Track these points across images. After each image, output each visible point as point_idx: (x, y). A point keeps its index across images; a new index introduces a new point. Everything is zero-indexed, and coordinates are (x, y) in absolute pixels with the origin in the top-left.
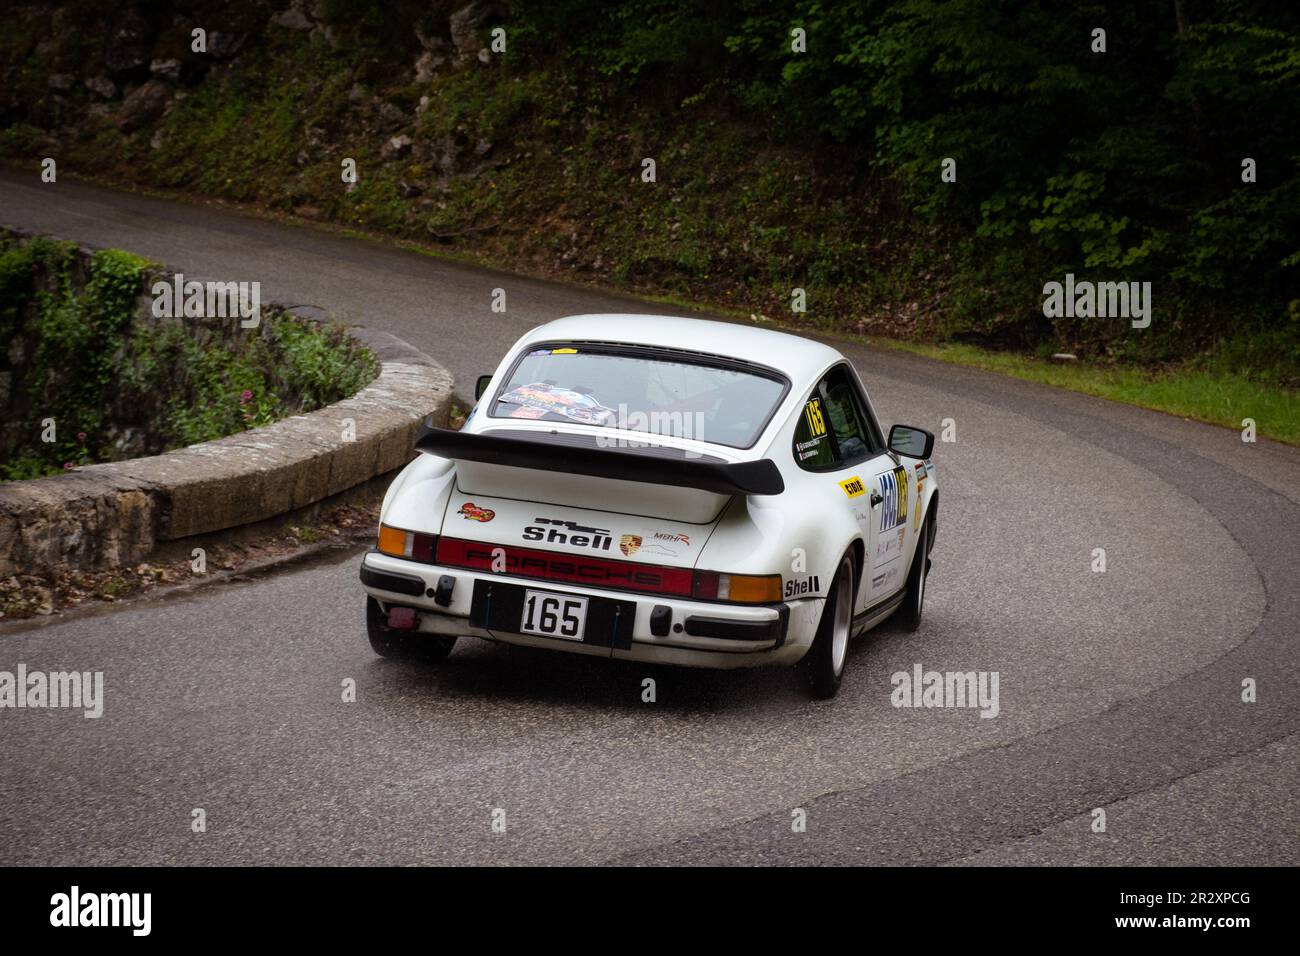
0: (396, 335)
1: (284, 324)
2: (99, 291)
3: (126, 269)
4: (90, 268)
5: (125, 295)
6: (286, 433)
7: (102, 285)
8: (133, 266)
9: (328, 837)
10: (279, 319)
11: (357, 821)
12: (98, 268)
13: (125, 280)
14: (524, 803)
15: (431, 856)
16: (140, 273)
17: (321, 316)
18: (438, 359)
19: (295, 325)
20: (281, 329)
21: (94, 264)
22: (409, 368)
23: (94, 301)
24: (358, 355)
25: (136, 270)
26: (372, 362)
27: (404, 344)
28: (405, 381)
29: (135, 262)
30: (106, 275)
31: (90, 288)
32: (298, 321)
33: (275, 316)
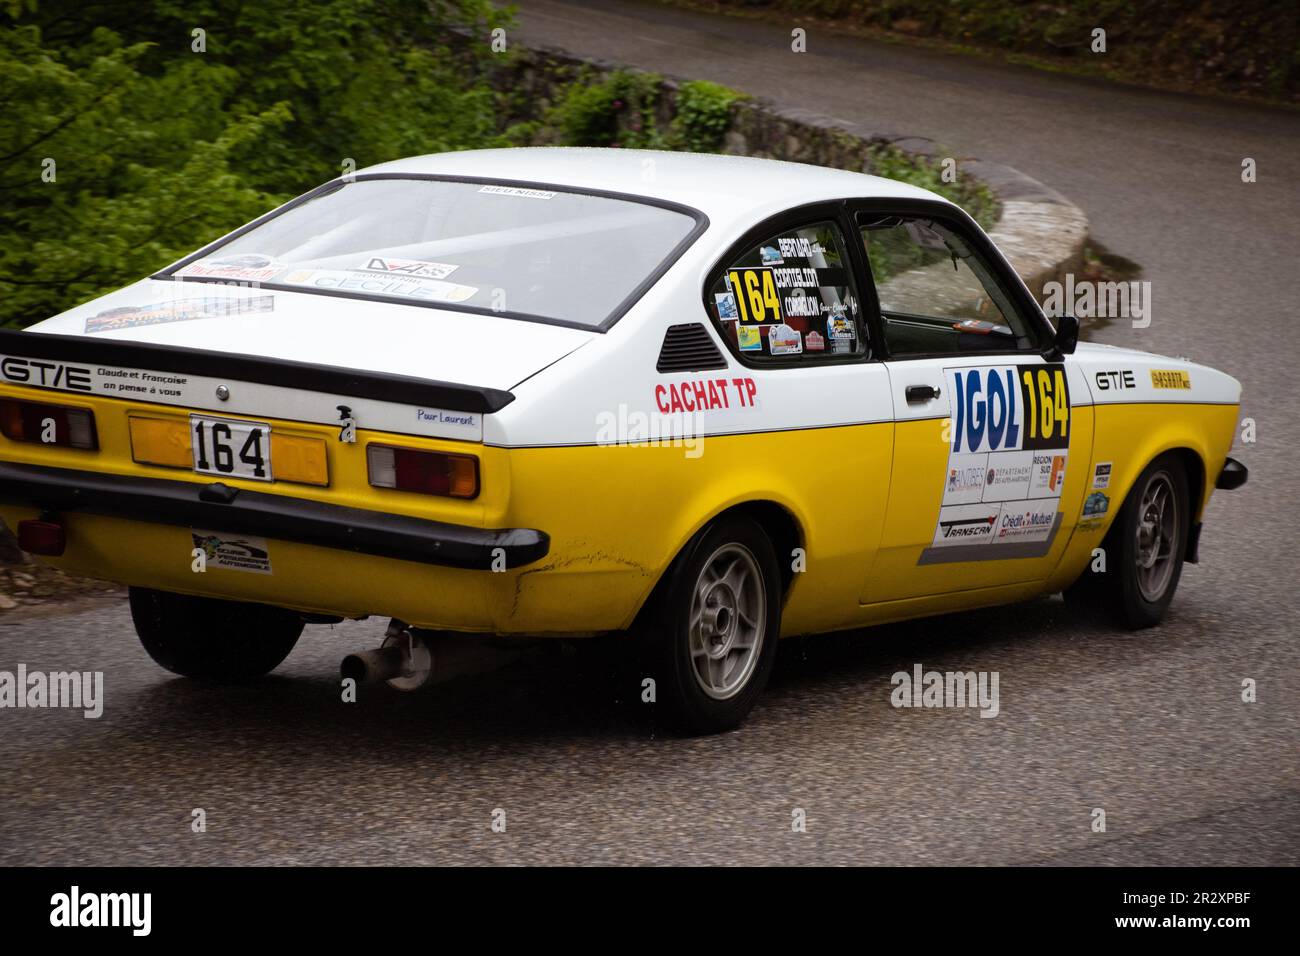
0: (1015, 167)
1: (890, 159)
2: (685, 128)
3: (714, 103)
4: (676, 102)
5: (713, 131)
6: (905, 290)
7: (688, 121)
8: (721, 98)
9: (998, 748)
10: (883, 154)
11: (1026, 730)
12: (684, 102)
13: (713, 115)
14: (1216, 713)
15: (1115, 772)
16: (730, 106)
17: (931, 149)
18: (1064, 193)
19: (902, 160)
20: (885, 165)
21: (679, 98)
22: (1037, 207)
23: (679, 140)
24: (974, 193)
25: (724, 104)
26: (990, 201)
27: (1027, 179)
28: (1033, 223)
29: (723, 95)
30: (692, 110)
31: (675, 125)
32: (904, 156)
33: (879, 150)
